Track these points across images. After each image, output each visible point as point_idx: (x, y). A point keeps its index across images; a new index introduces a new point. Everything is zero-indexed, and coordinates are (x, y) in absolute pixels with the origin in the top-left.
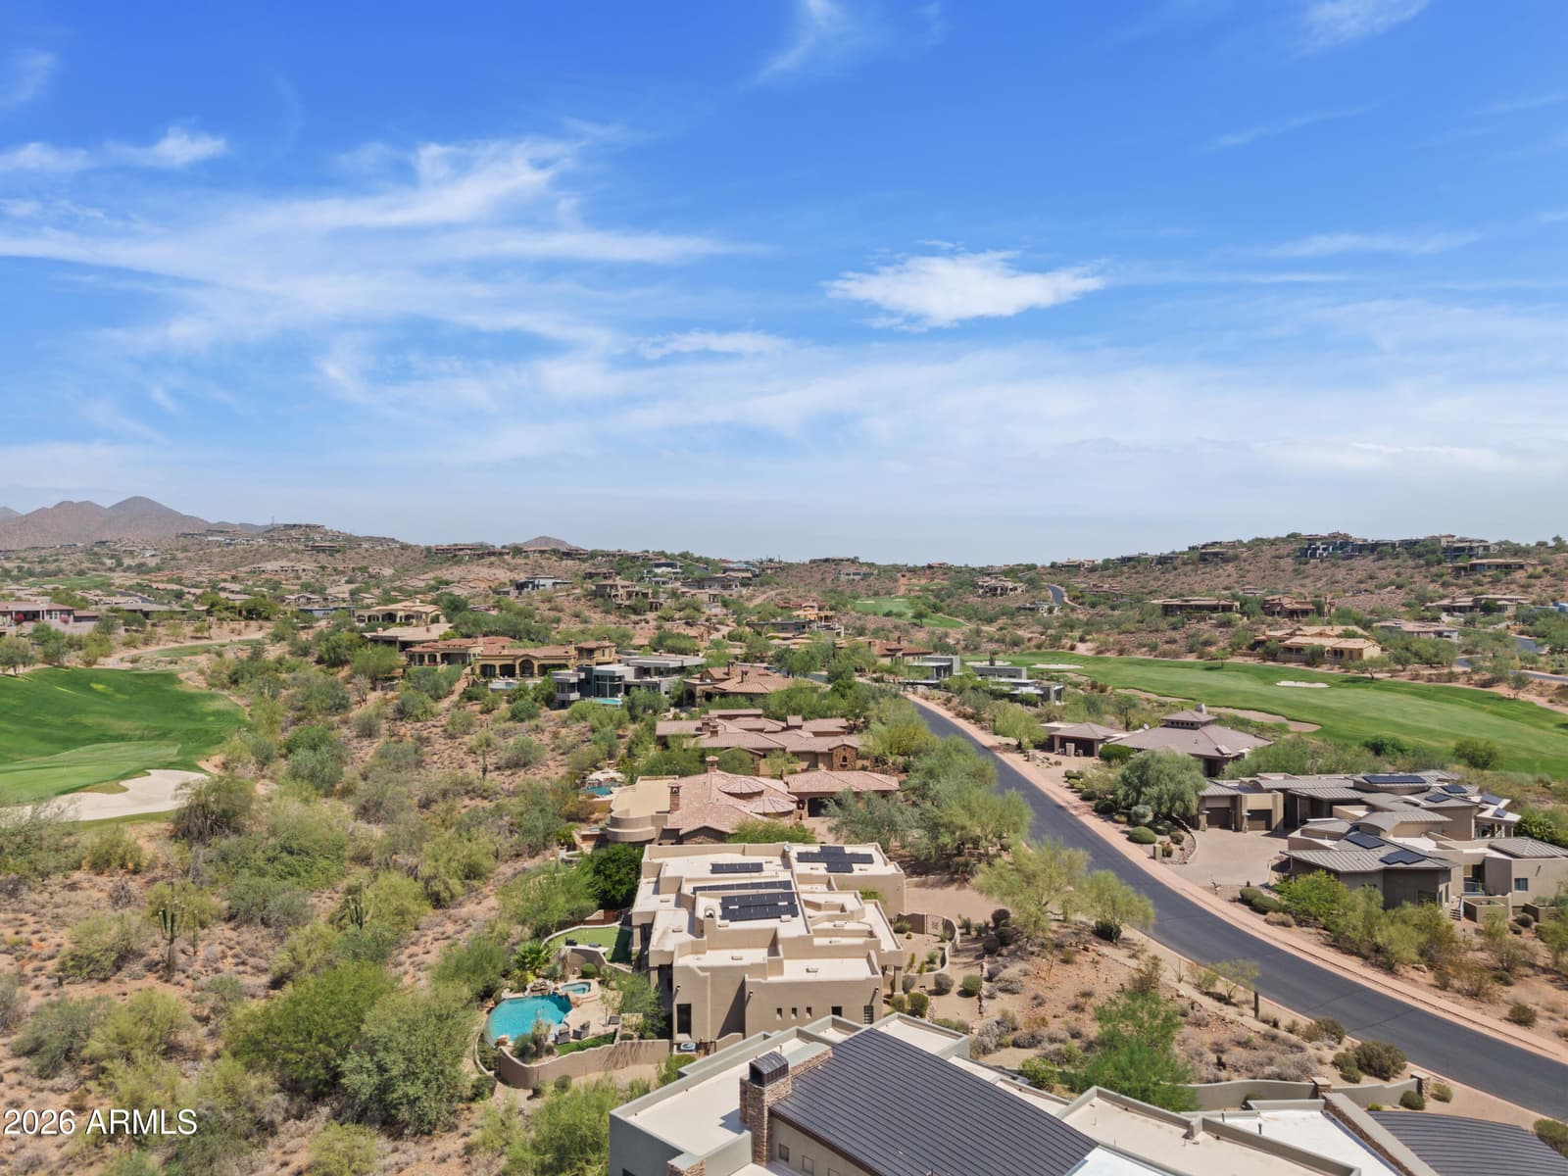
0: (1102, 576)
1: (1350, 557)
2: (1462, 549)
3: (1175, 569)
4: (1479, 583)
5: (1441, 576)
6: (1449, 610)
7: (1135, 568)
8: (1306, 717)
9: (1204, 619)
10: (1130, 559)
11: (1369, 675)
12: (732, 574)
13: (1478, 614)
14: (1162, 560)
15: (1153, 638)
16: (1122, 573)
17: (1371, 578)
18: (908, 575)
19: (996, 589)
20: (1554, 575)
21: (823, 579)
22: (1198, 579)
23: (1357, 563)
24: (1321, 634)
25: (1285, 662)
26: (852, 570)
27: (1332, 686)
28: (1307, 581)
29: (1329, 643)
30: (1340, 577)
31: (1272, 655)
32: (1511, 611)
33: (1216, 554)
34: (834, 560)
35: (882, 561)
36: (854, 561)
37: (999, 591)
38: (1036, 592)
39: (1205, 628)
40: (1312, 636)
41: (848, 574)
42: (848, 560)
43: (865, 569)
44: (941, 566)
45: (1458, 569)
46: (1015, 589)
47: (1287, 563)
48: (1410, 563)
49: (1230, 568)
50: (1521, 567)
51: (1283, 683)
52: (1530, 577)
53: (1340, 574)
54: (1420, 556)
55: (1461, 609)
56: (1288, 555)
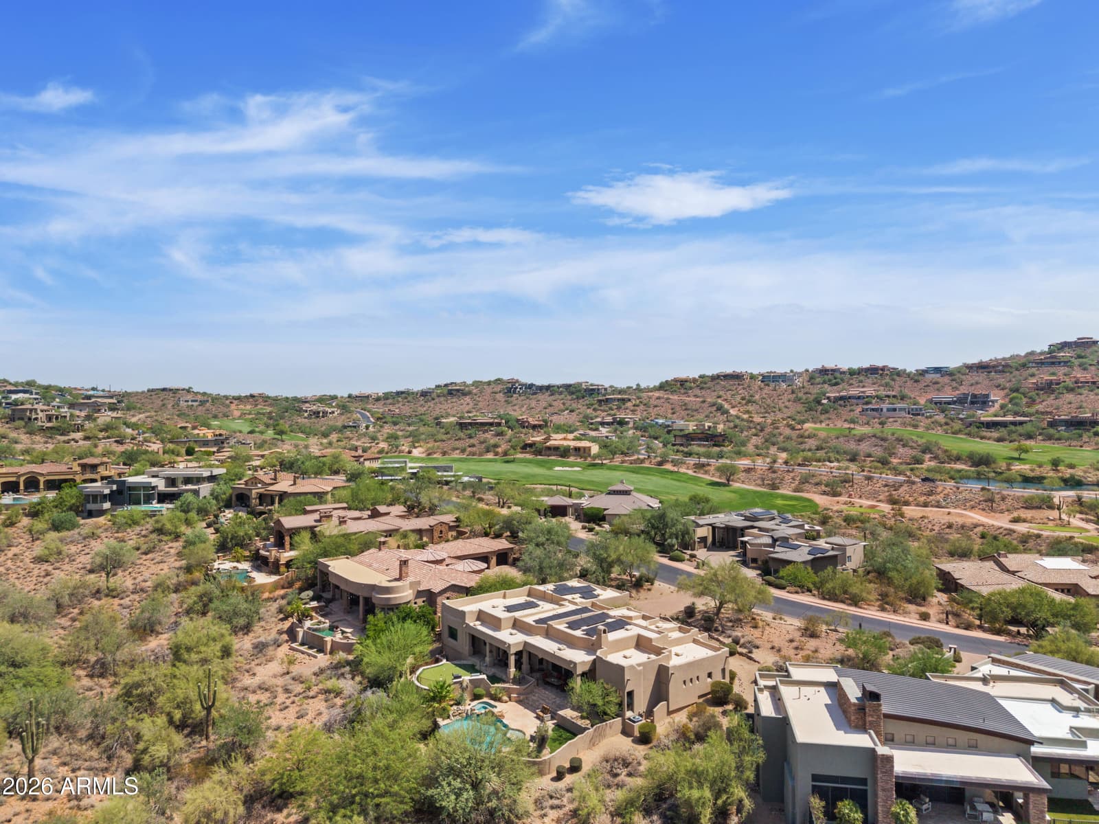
0: (385, 404)
1: (535, 394)
2: (593, 390)
3: (433, 399)
4: (611, 409)
5: (592, 405)
6: (603, 424)
7: (406, 398)
8: (588, 487)
9: (486, 431)
10: (402, 393)
11: (600, 462)
12: (99, 400)
13: (616, 426)
14: (424, 394)
15: (459, 444)
16: (398, 402)
17: (551, 406)
18: (236, 402)
19: (319, 413)
20: (645, 405)
21: (164, 405)
22: (450, 406)
23: (540, 396)
24: (565, 439)
25: (549, 456)
26: (189, 397)
27: (584, 469)
28: (516, 408)
29: (573, 444)
30: (533, 405)
31: (539, 452)
32: (631, 425)
33: (458, 390)
34: (171, 390)
35: (213, 390)
36: (188, 391)
37: (321, 414)
38: (349, 415)
39: (490, 437)
40: (561, 440)
41: (187, 401)
42: (183, 390)
43: (199, 398)
44: (261, 395)
45: (600, 401)
46: (333, 412)
47: (500, 396)
48: (569, 397)
49: (467, 399)
50: (629, 400)
51: (557, 468)
52: (634, 406)
53: (533, 404)
54: (572, 393)
55: (608, 424)
56: (500, 392)
